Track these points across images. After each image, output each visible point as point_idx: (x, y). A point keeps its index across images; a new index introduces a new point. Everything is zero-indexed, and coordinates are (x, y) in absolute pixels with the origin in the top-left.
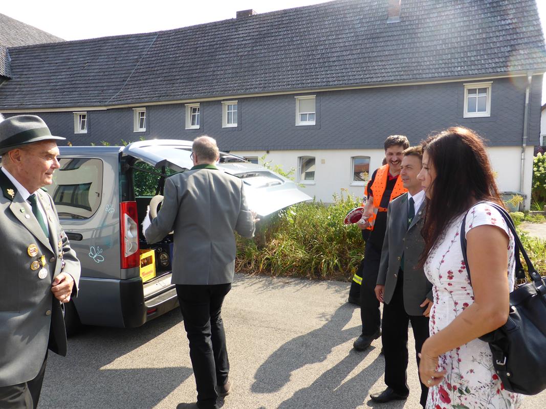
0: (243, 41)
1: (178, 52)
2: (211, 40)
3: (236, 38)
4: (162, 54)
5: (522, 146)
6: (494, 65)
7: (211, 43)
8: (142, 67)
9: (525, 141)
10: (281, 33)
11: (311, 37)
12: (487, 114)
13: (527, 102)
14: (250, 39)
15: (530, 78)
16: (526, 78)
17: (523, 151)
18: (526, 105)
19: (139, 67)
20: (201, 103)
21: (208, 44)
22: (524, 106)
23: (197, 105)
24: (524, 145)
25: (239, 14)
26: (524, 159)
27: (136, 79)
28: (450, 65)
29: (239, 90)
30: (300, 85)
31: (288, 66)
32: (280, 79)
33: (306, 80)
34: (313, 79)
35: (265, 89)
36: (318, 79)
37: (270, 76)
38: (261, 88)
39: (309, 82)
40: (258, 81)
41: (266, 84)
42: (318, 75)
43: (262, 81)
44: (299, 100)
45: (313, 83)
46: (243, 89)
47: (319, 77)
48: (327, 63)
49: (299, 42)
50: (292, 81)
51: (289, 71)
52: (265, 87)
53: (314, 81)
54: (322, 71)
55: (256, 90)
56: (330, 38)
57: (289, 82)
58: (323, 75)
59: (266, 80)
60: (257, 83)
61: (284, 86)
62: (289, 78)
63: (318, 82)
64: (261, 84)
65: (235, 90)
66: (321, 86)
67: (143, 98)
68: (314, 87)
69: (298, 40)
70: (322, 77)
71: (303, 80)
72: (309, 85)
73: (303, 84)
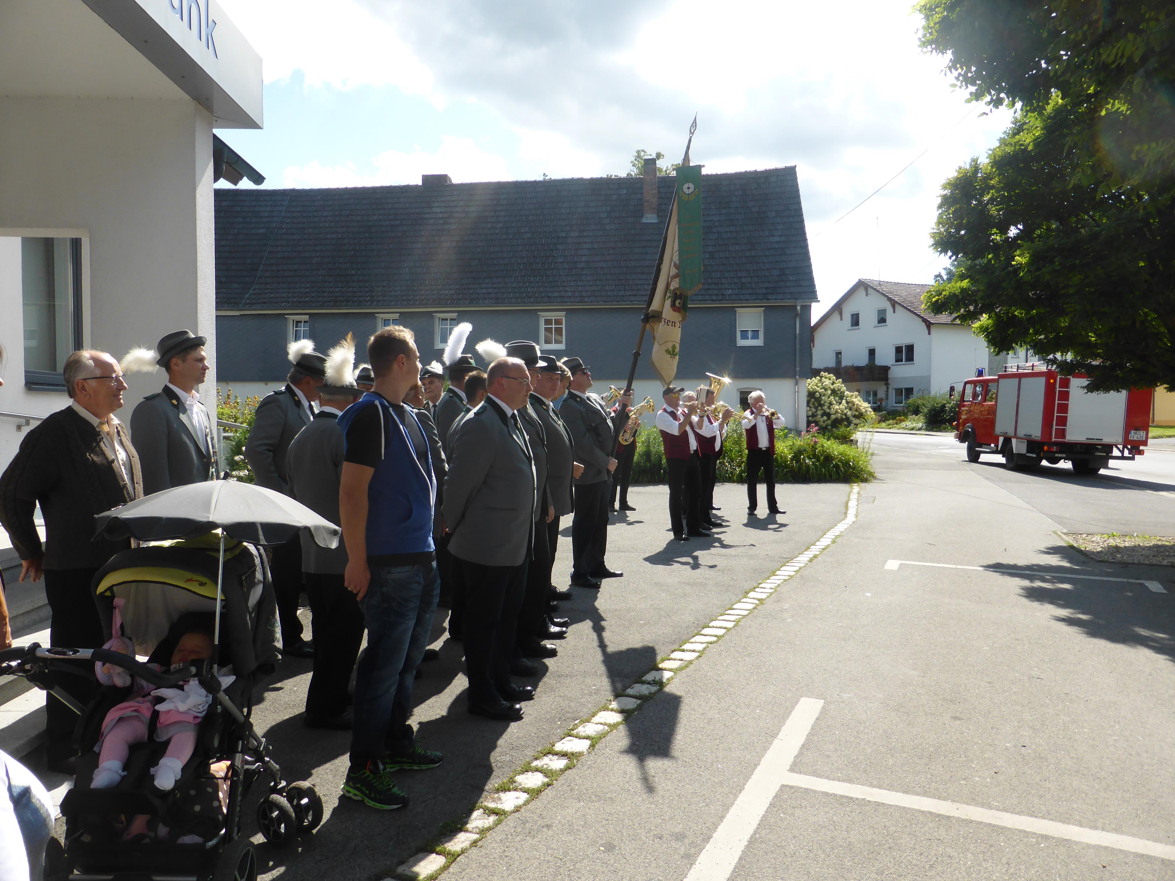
0: (443, 224)
1: (339, 230)
2: (392, 217)
5: (795, 378)
6: (764, 291)
7: (392, 222)
8: (278, 249)
9: (798, 373)
12: (759, 342)
13: (798, 332)
15: (799, 308)
16: (795, 307)
17: (797, 384)
18: (797, 335)
20: (401, 313)
21: (387, 223)
22: (795, 337)
23: (397, 316)
24: (797, 377)
25: (425, 178)
26: (798, 392)
27: (274, 268)
28: (720, 286)
29: (460, 299)
30: (546, 299)
31: (522, 270)
32: (515, 288)
33: (552, 292)
34: (561, 291)
35: (498, 301)
36: (567, 291)
37: (501, 283)
38: (492, 299)
39: (556, 294)
40: (483, 288)
41: (497, 293)
42: (566, 286)
43: (489, 288)
44: (543, 317)
45: (563, 297)
46: (466, 299)
47: (568, 289)
48: (574, 270)
49: (529, 235)
50: (533, 293)
51: (524, 276)
52: (498, 299)
53: (563, 294)
54: (570, 281)
55: (486, 302)
56: (572, 234)
57: (529, 292)
58: (572, 286)
59: (496, 288)
60: (484, 291)
61: (524, 298)
62: (528, 287)
63: (569, 297)
64: (490, 293)
65: (454, 300)
66: (574, 302)
67: (306, 302)
68: (565, 302)
69: (528, 233)
70: (572, 290)
71: (549, 292)
72: (558, 300)
73: (550, 297)
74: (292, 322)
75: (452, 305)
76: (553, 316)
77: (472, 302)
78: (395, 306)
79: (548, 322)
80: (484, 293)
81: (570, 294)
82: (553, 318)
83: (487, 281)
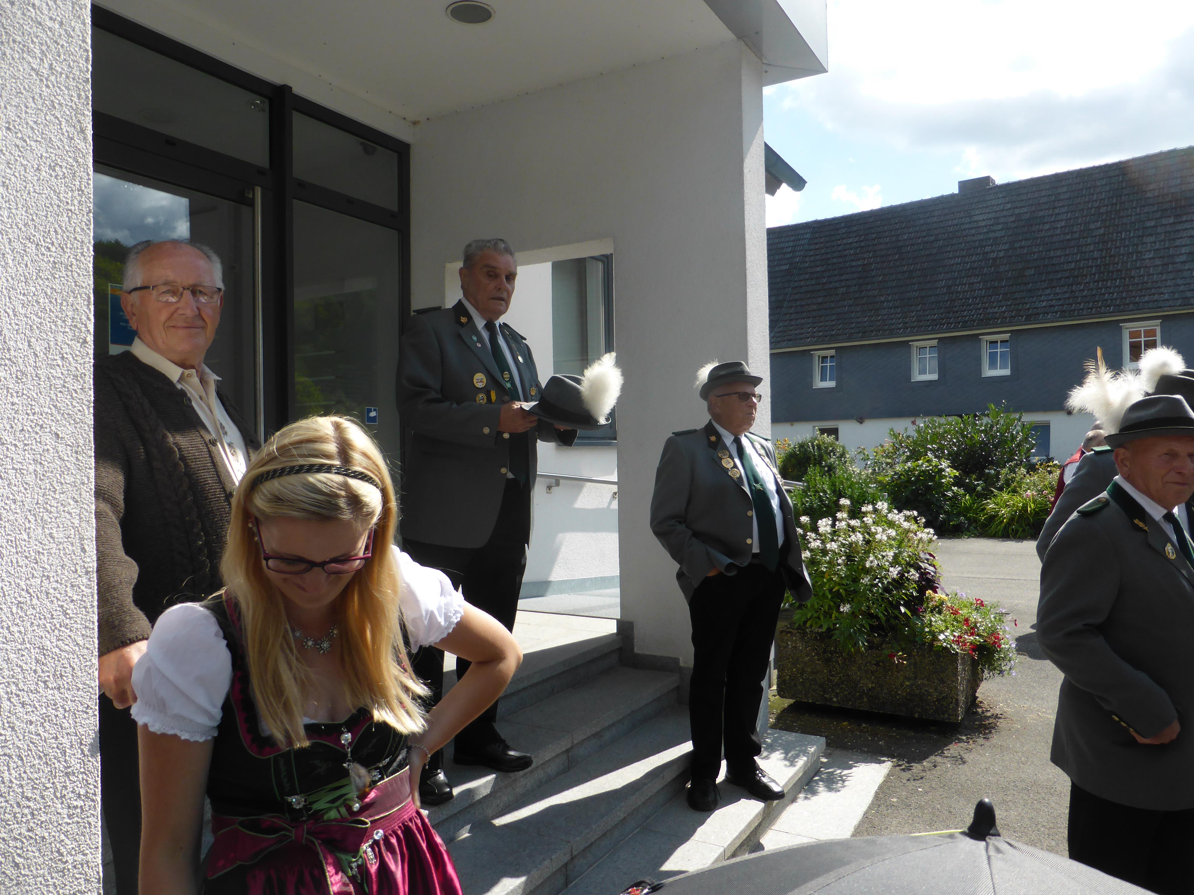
0: (988, 233)
1: (865, 256)
2: (924, 234)
3: (972, 228)
4: (835, 260)
7: (926, 239)
8: (802, 283)
10: (1060, 217)
11: (1125, 220)
14: (1001, 230)
19: (797, 284)
20: (940, 339)
21: (920, 241)
23: (935, 342)
25: (963, 185)
27: (798, 303)
29: (1014, 317)
30: (1131, 305)
31: (1094, 274)
32: (1085, 296)
33: (1140, 296)
34: (1154, 294)
35: (1064, 314)
36: (1162, 293)
37: (1065, 292)
38: (1056, 312)
39: (1146, 299)
40: (1043, 301)
41: (1062, 305)
42: (1159, 287)
43: (1052, 300)
44: (1127, 328)
45: (1156, 301)
46: (1022, 316)
47: (1162, 290)
48: (1170, 266)
49: (1102, 231)
50: (1112, 300)
51: (1098, 281)
52: (1064, 311)
53: (1156, 297)
54: (1166, 280)
55: (1049, 316)
56: (1164, 221)
57: (1107, 300)
58: (1170, 286)
59: (1060, 299)
60: (1044, 304)
61: (1100, 308)
62: (1104, 294)
63: (1166, 300)
64: (1053, 306)
65: (1006, 318)
66: (1174, 306)
67: (833, 335)
68: (1161, 307)
69: (1100, 228)
70: (1169, 291)
71: (1135, 297)
72: (1150, 305)
73: (1137, 303)
74: (817, 358)
75: (1002, 325)
76: (1142, 326)
77: (1029, 319)
78: (933, 332)
79: (1134, 334)
80: (1045, 307)
81: (1166, 296)
82: (1142, 329)
83: (1048, 292)
